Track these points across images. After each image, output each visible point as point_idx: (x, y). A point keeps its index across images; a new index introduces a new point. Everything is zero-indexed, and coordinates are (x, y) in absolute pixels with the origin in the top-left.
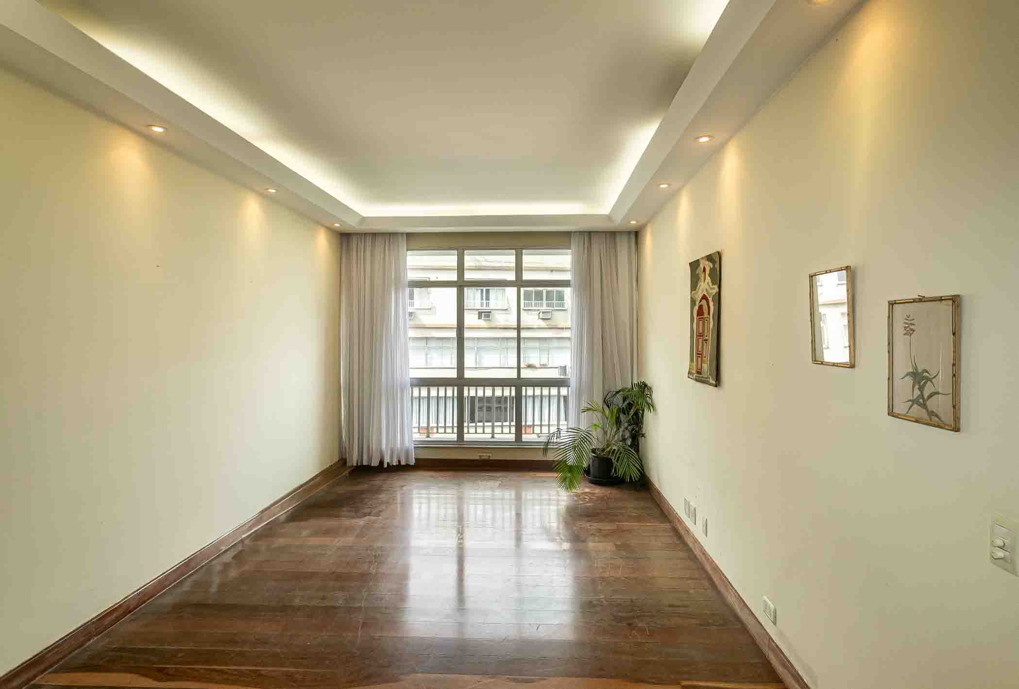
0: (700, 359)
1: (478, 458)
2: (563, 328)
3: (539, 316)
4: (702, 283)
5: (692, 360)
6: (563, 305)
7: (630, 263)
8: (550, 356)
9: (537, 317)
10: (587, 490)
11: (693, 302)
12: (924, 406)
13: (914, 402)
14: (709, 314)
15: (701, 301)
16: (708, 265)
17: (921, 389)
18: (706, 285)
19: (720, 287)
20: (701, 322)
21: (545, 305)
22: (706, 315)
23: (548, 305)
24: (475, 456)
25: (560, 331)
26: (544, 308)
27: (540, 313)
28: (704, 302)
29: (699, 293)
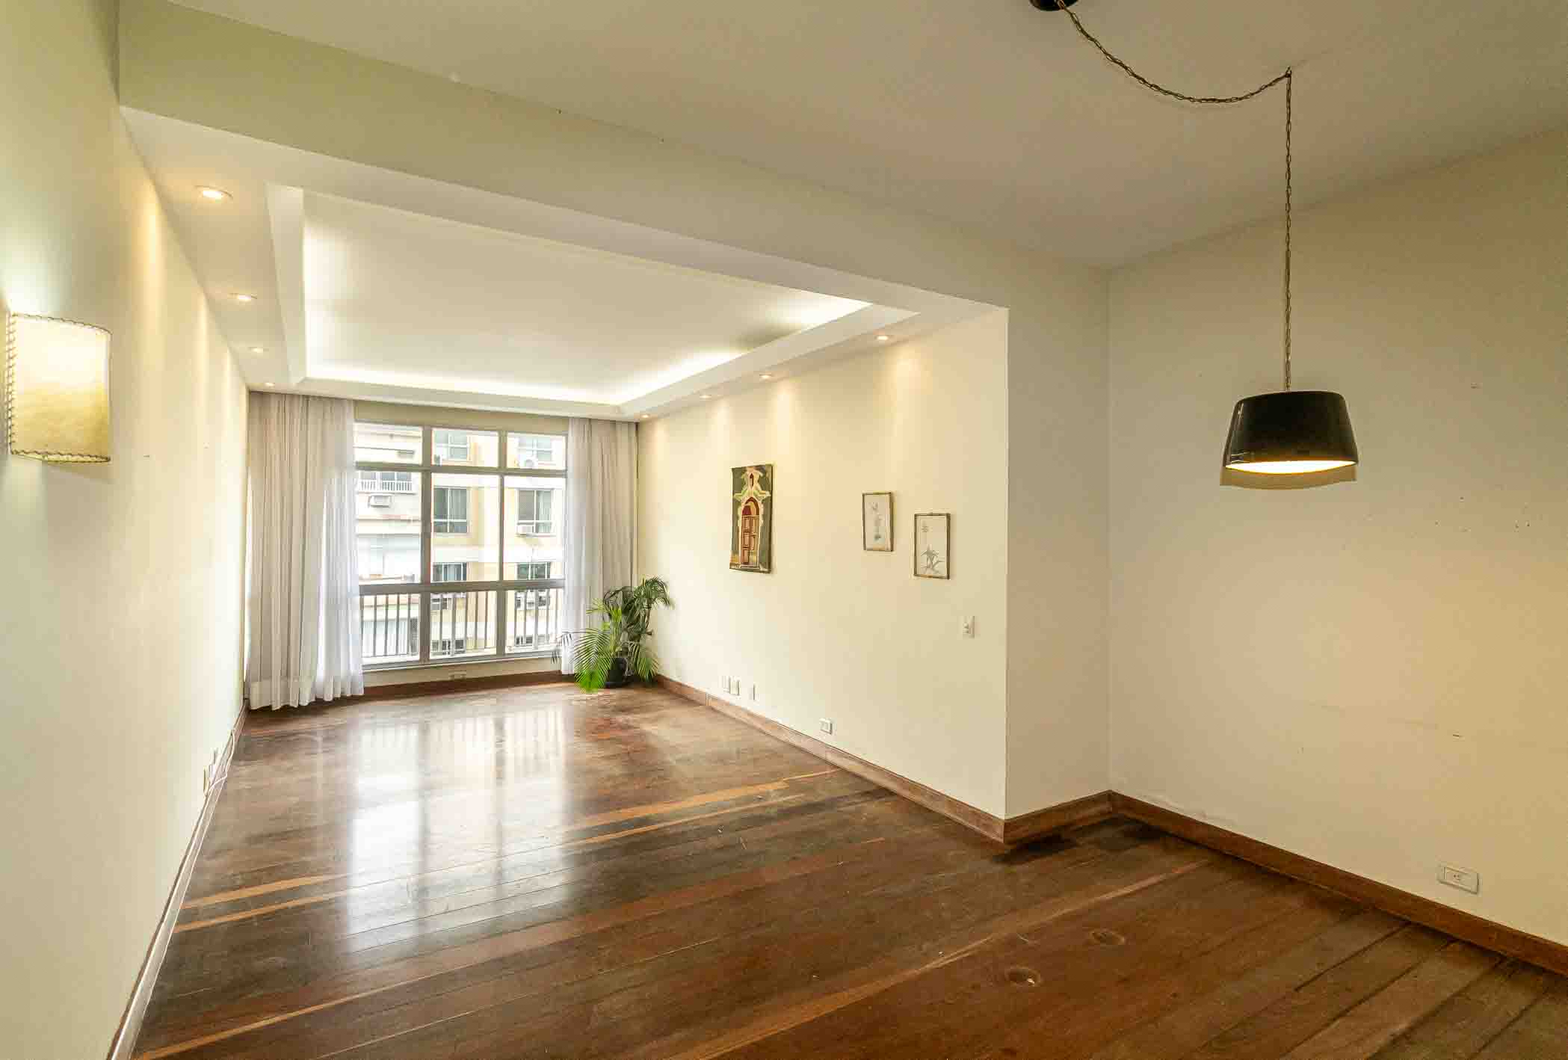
0: (746, 552)
1: (449, 679)
2: (409, 521)
3: (369, 501)
4: (750, 487)
5: (735, 551)
6: (409, 487)
7: (630, 452)
8: (386, 561)
9: (367, 503)
10: (600, 694)
11: (736, 503)
12: (933, 569)
13: (928, 567)
14: (758, 514)
15: (747, 503)
16: (757, 475)
17: (932, 560)
18: (752, 490)
19: (771, 493)
20: (748, 521)
21: (378, 486)
22: (754, 514)
23: (383, 486)
24: (446, 676)
25: (405, 524)
26: (378, 490)
27: (370, 498)
28: (751, 504)
29: (744, 496)
